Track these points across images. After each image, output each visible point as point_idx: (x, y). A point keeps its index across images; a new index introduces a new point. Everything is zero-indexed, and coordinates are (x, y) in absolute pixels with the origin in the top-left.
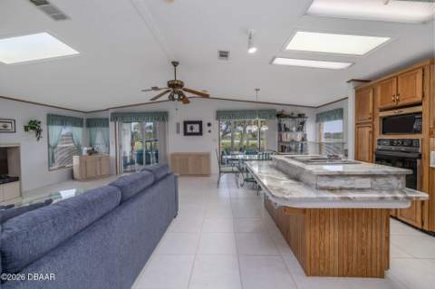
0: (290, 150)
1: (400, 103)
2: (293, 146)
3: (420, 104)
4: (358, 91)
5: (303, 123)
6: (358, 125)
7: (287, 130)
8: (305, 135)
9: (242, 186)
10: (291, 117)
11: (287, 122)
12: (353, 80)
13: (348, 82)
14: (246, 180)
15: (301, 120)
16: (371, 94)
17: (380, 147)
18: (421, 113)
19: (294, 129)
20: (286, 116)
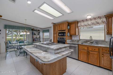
0: (36, 41)
1: (62, 30)
2: (36, 39)
3: (65, 30)
4: (54, 26)
5: (39, 33)
6: (54, 34)
7: (35, 34)
8: (40, 36)
9: (19, 55)
10: (36, 30)
11: (35, 32)
12: (53, 23)
13: (52, 23)
14: (21, 53)
15: (38, 32)
16: (56, 27)
17: (58, 39)
18: (65, 32)
19: (37, 34)
20: (34, 30)
